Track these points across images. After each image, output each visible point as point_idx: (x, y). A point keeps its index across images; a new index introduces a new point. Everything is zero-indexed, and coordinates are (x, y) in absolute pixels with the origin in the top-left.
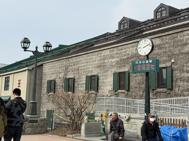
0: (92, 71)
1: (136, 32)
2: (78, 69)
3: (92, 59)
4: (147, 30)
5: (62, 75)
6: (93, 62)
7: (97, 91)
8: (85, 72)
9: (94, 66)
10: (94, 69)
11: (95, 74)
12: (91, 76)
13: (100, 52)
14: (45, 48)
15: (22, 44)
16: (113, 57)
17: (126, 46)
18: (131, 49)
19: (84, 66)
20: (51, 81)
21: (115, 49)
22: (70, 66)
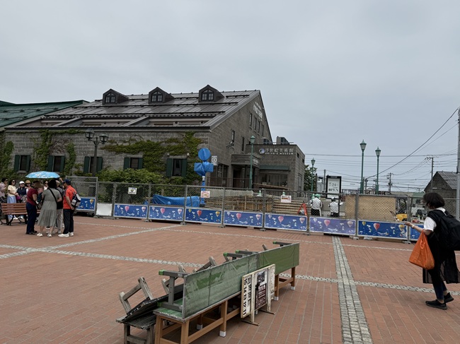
8: (83, 152)
11: (98, 155)
18: (146, 137)
19: (81, 145)
20: (22, 156)
22: (58, 142)
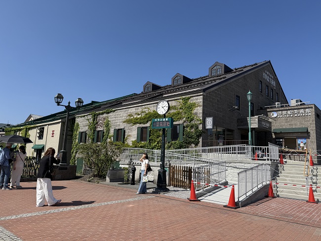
0: (119, 125)
1: (157, 94)
3: (120, 114)
4: (166, 94)
6: (121, 117)
7: (124, 142)
8: (114, 126)
9: (121, 121)
10: (121, 123)
11: (122, 127)
12: (119, 130)
13: (127, 109)
14: (77, 103)
15: (56, 99)
17: (148, 106)
18: (152, 108)
19: (113, 120)
20: (82, 132)
21: (140, 108)
22: (101, 120)
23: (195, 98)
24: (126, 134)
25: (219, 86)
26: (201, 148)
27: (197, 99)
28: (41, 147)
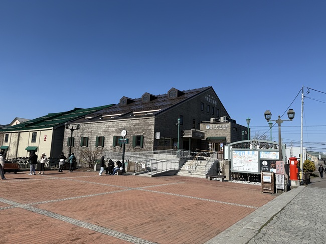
0: (100, 134)
2: (91, 132)
3: (101, 126)
5: (79, 135)
6: (101, 128)
7: (103, 147)
8: (96, 134)
9: (102, 131)
10: (102, 133)
11: (102, 136)
12: (100, 137)
13: (106, 123)
16: (114, 127)
17: (121, 122)
18: (124, 123)
21: (115, 122)
22: (86, 129)
23: (150, 119)
24: (105, 140)
25: (167, 111)
26: (153, 151)
27: (151, 120)
28: (35, 149)
